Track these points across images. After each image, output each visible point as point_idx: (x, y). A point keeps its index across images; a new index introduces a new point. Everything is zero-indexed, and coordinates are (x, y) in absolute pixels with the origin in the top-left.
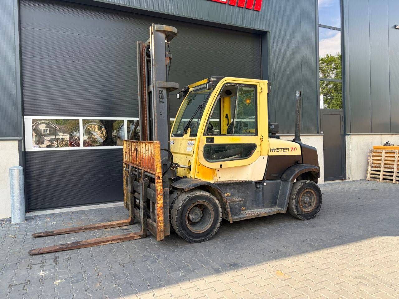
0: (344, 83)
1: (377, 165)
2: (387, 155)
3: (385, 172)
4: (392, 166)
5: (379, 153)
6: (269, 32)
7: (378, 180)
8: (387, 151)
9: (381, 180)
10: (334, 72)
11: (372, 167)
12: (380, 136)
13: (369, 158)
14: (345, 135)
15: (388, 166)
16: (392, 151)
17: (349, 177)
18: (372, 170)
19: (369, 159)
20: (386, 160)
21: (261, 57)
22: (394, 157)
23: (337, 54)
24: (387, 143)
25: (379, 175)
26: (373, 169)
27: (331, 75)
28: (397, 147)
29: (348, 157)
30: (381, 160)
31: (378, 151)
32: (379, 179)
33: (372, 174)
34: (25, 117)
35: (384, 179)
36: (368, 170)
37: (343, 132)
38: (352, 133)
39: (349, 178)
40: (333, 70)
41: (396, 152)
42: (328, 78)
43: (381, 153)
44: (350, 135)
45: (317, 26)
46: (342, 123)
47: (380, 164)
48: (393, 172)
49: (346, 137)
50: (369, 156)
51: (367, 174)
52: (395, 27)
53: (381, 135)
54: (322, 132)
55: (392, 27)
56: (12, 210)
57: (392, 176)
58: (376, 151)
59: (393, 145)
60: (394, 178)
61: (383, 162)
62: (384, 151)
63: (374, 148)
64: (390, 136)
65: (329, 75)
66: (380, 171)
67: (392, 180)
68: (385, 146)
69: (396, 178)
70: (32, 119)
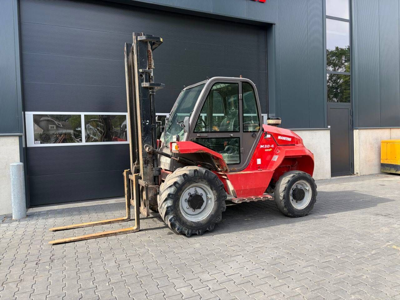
0: (351, 76)
6: (275, 24)
12: (389, 130)
14: (353, 130)
17: (357, 172)
21: (266, 50)
29: (356, 152)
34: (26, 113)
37: (350, 126)
38: (360, 127)
44: (358, 129)
45: (324, 17)
46: (350, 117)
49: (354, 132)
53: (390, 129)
54: (329, 127)
70: (34, 115)
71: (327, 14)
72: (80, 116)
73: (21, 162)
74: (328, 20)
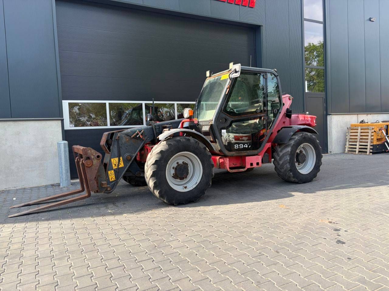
0: (325, 70)
1: (354, 140)
2: (362, 131)
3: (360, 145)
4: (367, 141)
5: (355, 129)
6: (262, 26)
7: (354, 153)
8: (362, 128)
9: (357, 152)
10: (316, 60)
11: (350, 142)
12: (356, 115)
13: (347, 134)
14: (327, 115)
15: (363, 140)
16: (367, 128)
18: (349, 145)
19: (347, 136)
20: (361, 136)
22: (368, 132)
23: (319, 42)
24: (362, 121)
25: (356, 148)
26: (351, 143)
27: (313, 63)
28: (371, 124)
29: (329, 134)
30: (357, 136)
31: (355, 128)
32: (355, 151)
33: (349, 148)
35: (359, 152)
36: (346, 145)
37: (325, 113)
38: (333, 113)
39: (331, 152)
40: (315, 58)
41: (370, 128)
42: (310, 65)
43: (358, 129)
44: (331, 114)
45: (302, 19)
46: (325, 105)
47: (357, 139)
48: (367, 146)
49: (328, 117)
50: (347, 133)
51: (346, 148)
52: (370, 20)
53: (358, 114)
54: (308, 113)
55: (367, 20)
56: (61, 176)
57: (367, 149)
58: (353, 128)
59: (368, 123)
60: (368, 151)
61: (358, 137)
62: (359, 128)
63: (352, 125)
64: (366, 115)
65: (311, 62)
66: (356, 145)
67: (366, 152)
68: (361, 124)
69: (370, 151)
70: (69, 103)
71: (305, 17)
72: (105, 103)
73: (63, 140)
74: (305, 23)
